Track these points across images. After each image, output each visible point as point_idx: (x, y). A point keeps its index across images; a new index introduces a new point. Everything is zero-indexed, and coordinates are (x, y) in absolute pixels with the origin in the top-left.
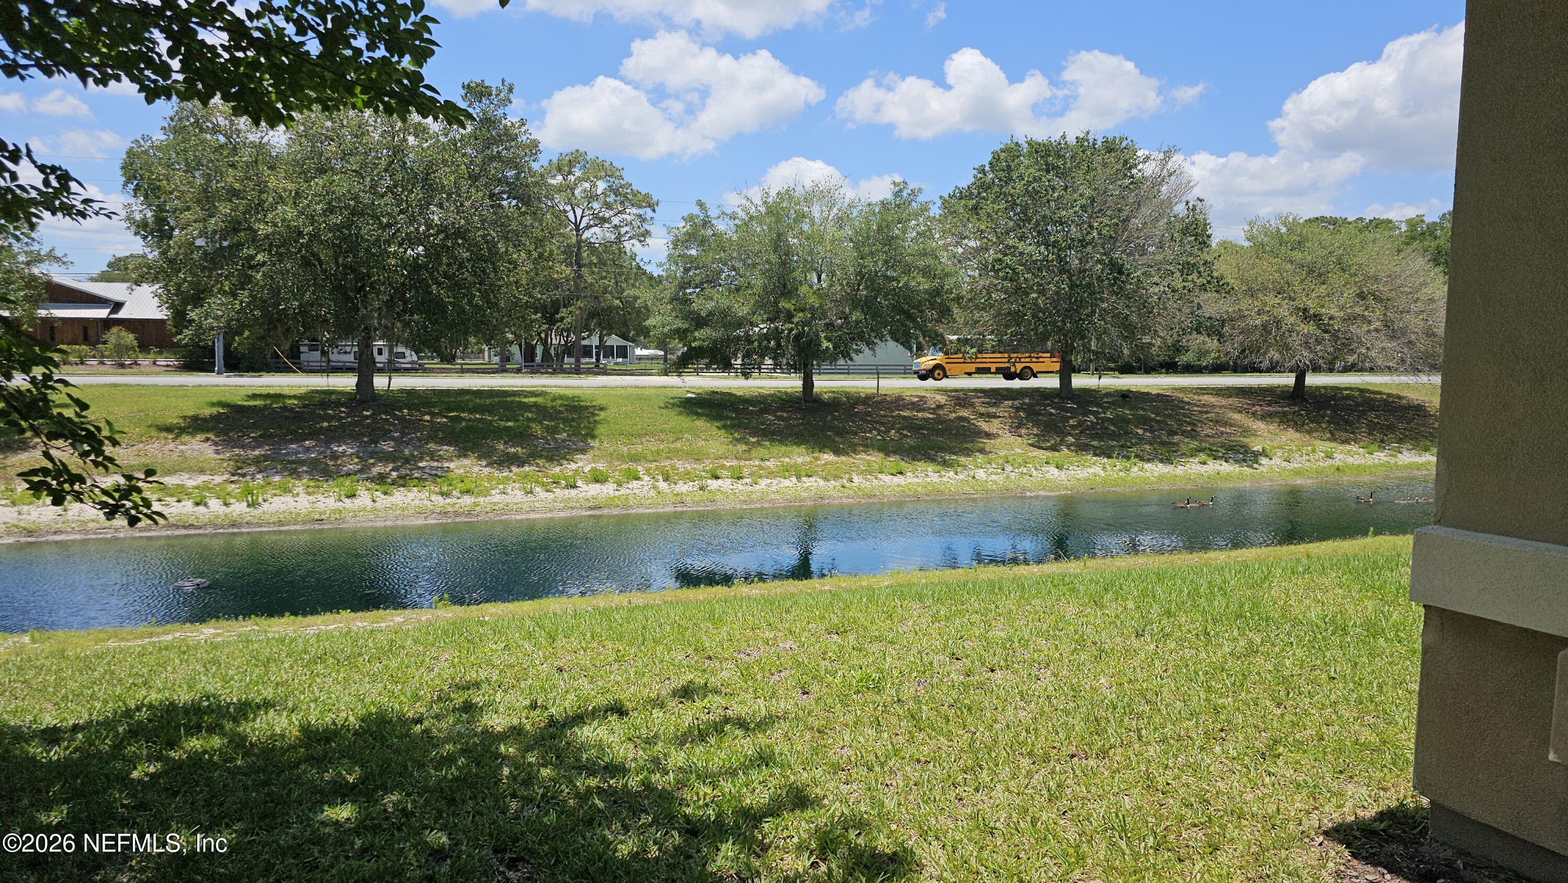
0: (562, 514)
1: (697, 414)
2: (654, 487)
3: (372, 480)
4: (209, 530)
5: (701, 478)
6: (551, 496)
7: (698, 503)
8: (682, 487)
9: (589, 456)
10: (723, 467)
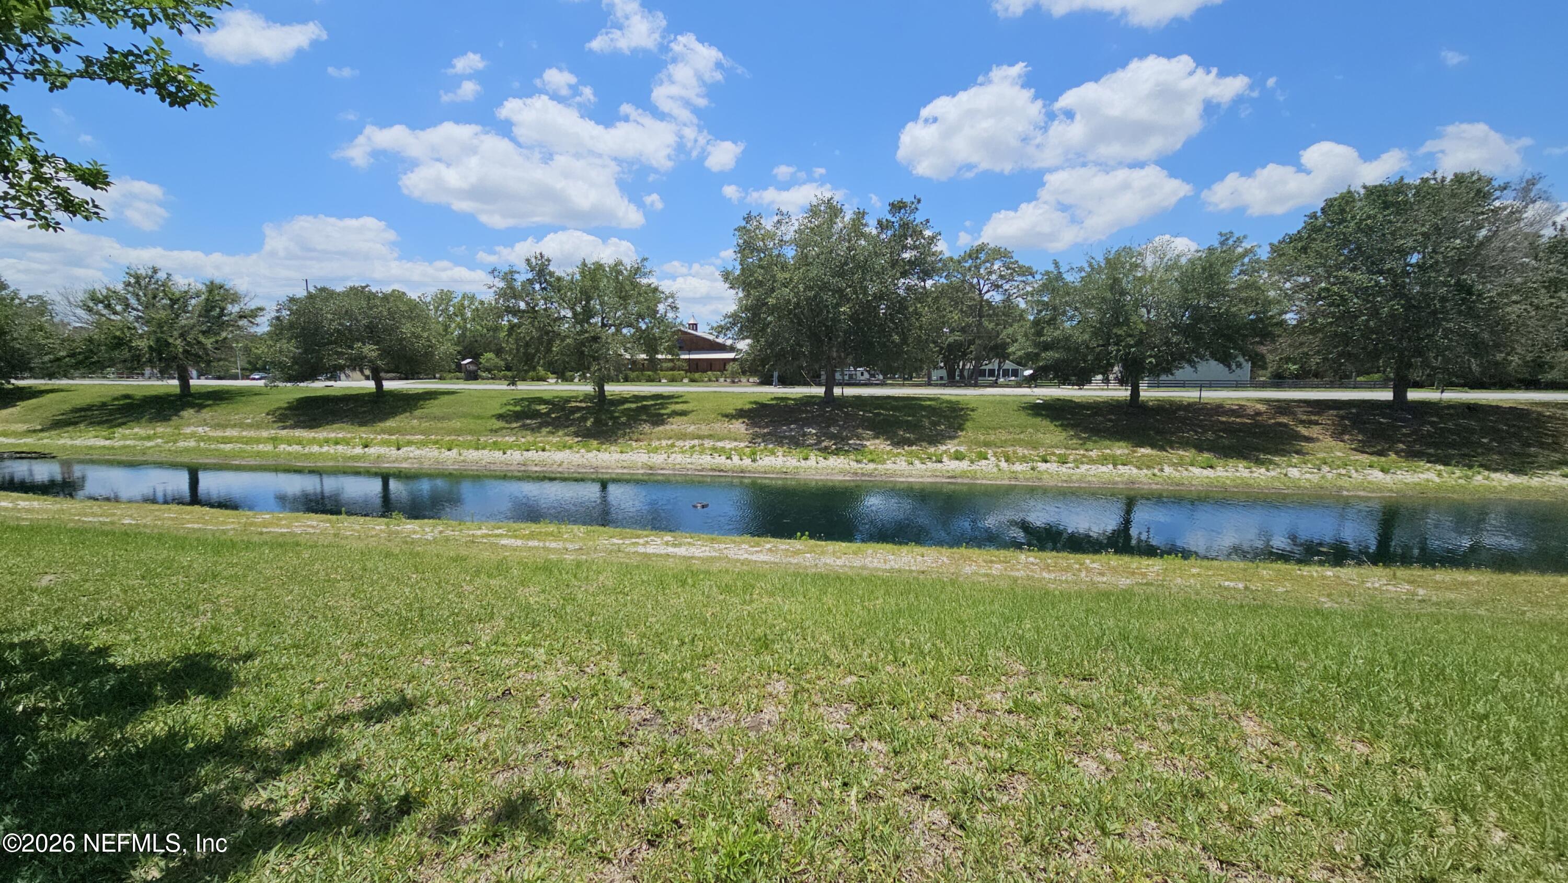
0: (930, 480)
1: (1041, 415)
2: (997, 466)
3: (819, 450)
4: (730, 474)
5: (1033, 461)
6: (924, 467)
7: (1028, 480)
8: (1018, 467)
9: (956, 441)
10: (1053, 454)
